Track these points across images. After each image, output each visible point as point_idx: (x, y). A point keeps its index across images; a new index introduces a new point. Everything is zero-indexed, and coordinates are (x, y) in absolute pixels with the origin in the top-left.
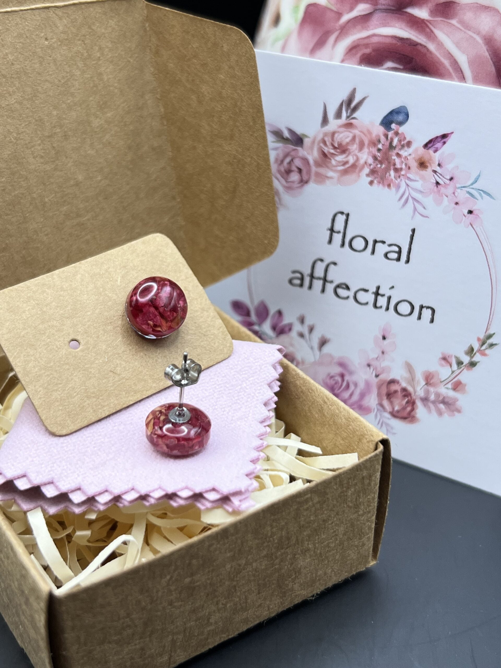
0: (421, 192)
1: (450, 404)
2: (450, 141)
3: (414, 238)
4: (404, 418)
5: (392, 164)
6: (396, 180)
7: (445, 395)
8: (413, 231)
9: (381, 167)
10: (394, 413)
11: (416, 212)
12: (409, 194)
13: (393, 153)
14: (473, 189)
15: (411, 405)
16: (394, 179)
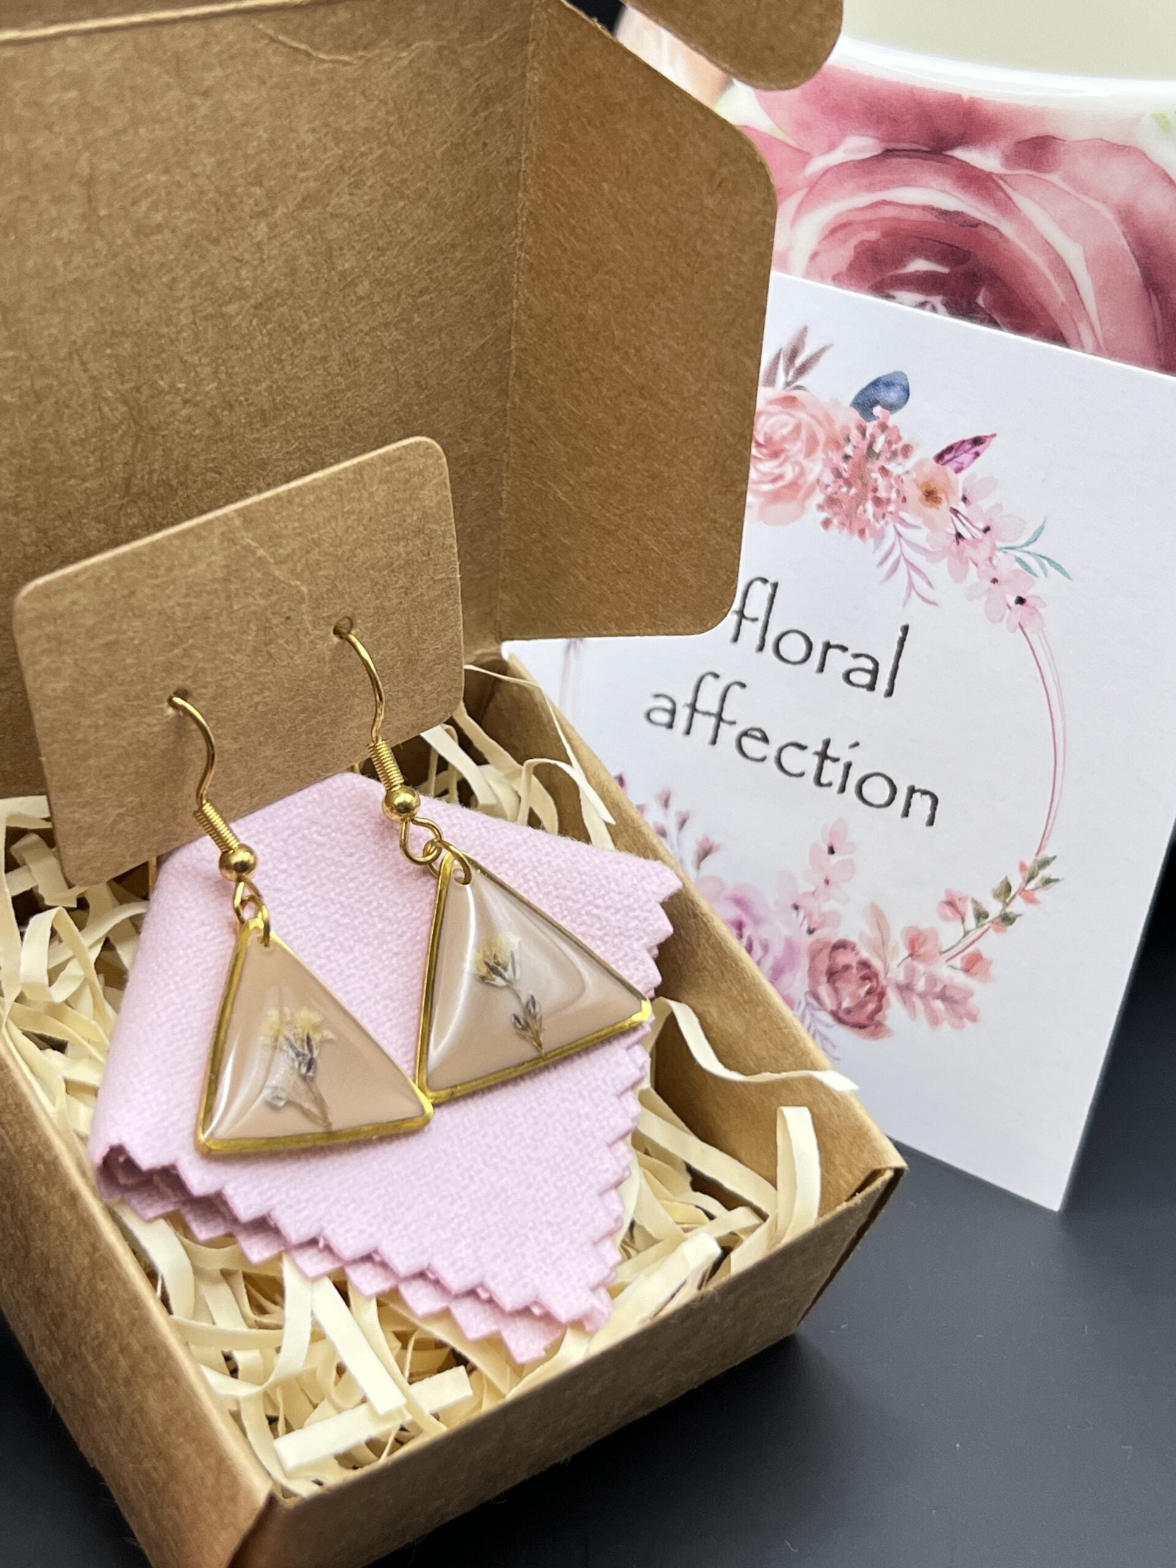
0: (925, 551)
1: (957, 1002)
2: (988, 452)
3: (906, 644)
4: (862, 1027)
5: (870, 487)
6: (877, 521)
7: (947, 982)
8: (905, 629)
9: (848, 492)
10: (842, 1014)
11: (913, 593)
12: (902, 553)
13: (874, 466)
14: (1029, 553)
15: (876, 998)
16: (872, 519)
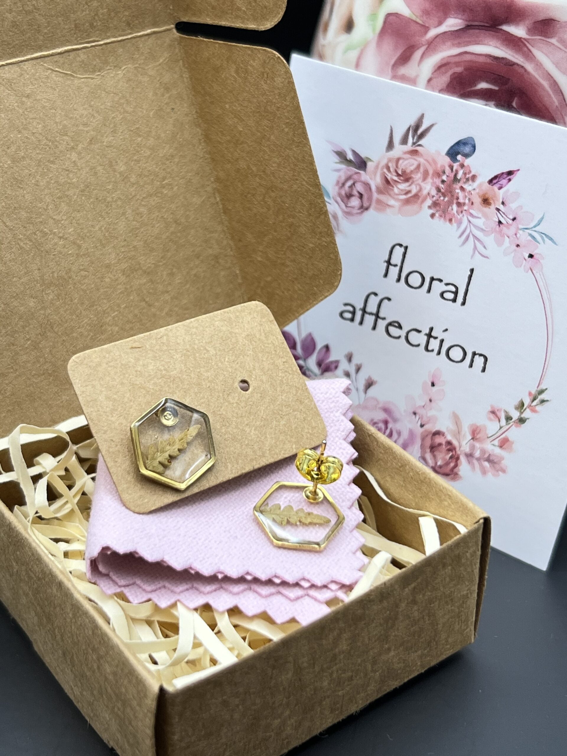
0: (482, 230)
1: (496, 463)
2: (516, 179)
3: (472, 278)
4: (446, 475)
5: (455, 197)
6: (458, 215)
7: (491, 452)
8: (472, 271)
9: (444, 200)
10: (437, 468)
11: (476, 252)
12: (471, 231)
13: (457, 186)
14: (535, 231)
15: (454, 460)
16: (456, 214)
